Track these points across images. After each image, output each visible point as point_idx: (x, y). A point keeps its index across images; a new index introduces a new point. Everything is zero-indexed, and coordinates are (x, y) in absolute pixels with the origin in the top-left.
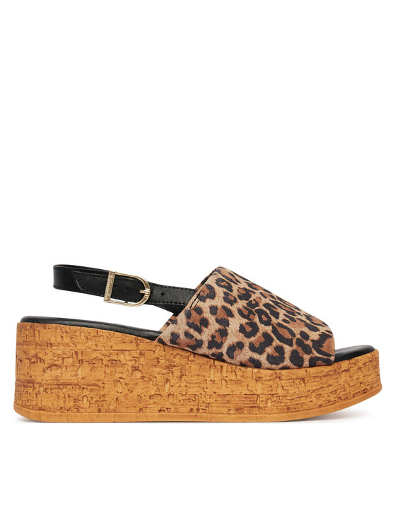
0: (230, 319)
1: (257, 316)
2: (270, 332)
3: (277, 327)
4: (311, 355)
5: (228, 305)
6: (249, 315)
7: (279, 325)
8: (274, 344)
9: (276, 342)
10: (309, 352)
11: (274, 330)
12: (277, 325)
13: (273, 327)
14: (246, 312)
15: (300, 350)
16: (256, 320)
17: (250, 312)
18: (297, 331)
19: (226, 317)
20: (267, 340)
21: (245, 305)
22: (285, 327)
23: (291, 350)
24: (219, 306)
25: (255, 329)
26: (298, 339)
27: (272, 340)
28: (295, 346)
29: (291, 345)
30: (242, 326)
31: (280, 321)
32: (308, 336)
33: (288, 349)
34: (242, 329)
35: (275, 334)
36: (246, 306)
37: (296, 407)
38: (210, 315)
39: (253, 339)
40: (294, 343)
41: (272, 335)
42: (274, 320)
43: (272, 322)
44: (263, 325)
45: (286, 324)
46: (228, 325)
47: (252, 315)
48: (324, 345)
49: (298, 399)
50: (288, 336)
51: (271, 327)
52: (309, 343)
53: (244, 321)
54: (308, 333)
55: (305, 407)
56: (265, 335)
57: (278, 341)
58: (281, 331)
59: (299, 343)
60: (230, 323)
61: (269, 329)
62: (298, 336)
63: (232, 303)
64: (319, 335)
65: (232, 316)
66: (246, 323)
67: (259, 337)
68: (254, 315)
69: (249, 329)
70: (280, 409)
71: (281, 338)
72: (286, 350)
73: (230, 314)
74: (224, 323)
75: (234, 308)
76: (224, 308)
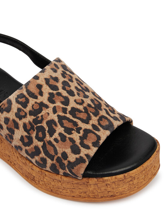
0: (16, 130)
1: (35, 133)
2: (40, 147)
3: (47, 144)
4: (65, 171)
5: (17, 120)
6: (30, 130)
7: (50, 143)
8: (41, 155)
9: (42, 155)
10: (64, 169)
11: (44, 147)
12: (48, 142)
13: (44, 144)
14: (29, 127)
15: (57, 165)
16: (34, 135)
17: (32, 128)
18: (60, 151)
19: (13, 128)
20: (37, 151)
21: (31, 120)
22: (53, 146)
23: (51, 163)
24: (11, 119)
25: (30, 141)
26: (58, 157)
27: (40, 152)
28: (55, 162)
29: (52, 160)
30: (22, 137)
31: (52, 139)
32: (67, 157)
33: (49, 162)
34: (22, 139)
35: (43, 149)
36: (32, 122)
37: (56, 191)
38: (4, 123)
39: (27, 148)
40: (55, 159)
41: (41, 149)
42: (48, 138)
43: (45, 139)
44: (37, 141)
45: (55, 143)
46: (14, 133)
47: (32, 130)
48: (75, 168)
49: (57, 189)
50: (52, 152)
51: (42, 143)
52: (66, 162)
53: (25, 134)
54: (68, 155)
55: (62, 193)
56: (36, 148)
57: (44, 155)
58: (49, 148)
59: (59, 160)
60: (15, 133)
61: (40, 144)
62: (60, 155)
63: (20, 118)
64: (76, 159)
65: (18, 128)
66: (26, 136)
67: (32, 148)
68: (34, 130)
69: (26, 140)
70: (46, 189)
71: (47, 153)
72: (48, 162)
73: (17, 126)
74: (12, 131)
75: (21, 123)
76: (14, 121)
